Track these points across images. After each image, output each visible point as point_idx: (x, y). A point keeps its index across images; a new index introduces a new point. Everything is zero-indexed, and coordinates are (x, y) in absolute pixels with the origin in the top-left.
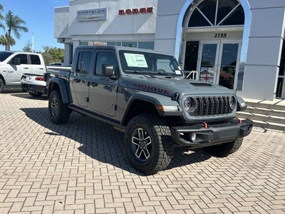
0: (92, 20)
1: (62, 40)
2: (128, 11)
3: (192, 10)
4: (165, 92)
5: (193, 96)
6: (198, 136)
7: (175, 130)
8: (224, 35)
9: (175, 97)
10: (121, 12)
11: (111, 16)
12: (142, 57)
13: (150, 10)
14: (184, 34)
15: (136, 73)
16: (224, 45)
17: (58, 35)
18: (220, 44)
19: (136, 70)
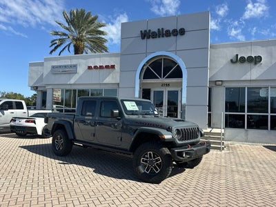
0: (64, 73)
1: (35, 88)
2: (95, 67)
3: (145, 68)
4: (161, 127)
5: (179, 128)
6: (186, 154)
7: (174, 151)
8: (168, 85)
9: (169, 129)
10: (90, 68)
11: (81, 70)
12: (134, 103)
13: (113, 67)
14: (141, 84)
15: (133, 114)
16: (169, 91)
17: (32, 84)
18: (166, 91)
19: (133, 113)
